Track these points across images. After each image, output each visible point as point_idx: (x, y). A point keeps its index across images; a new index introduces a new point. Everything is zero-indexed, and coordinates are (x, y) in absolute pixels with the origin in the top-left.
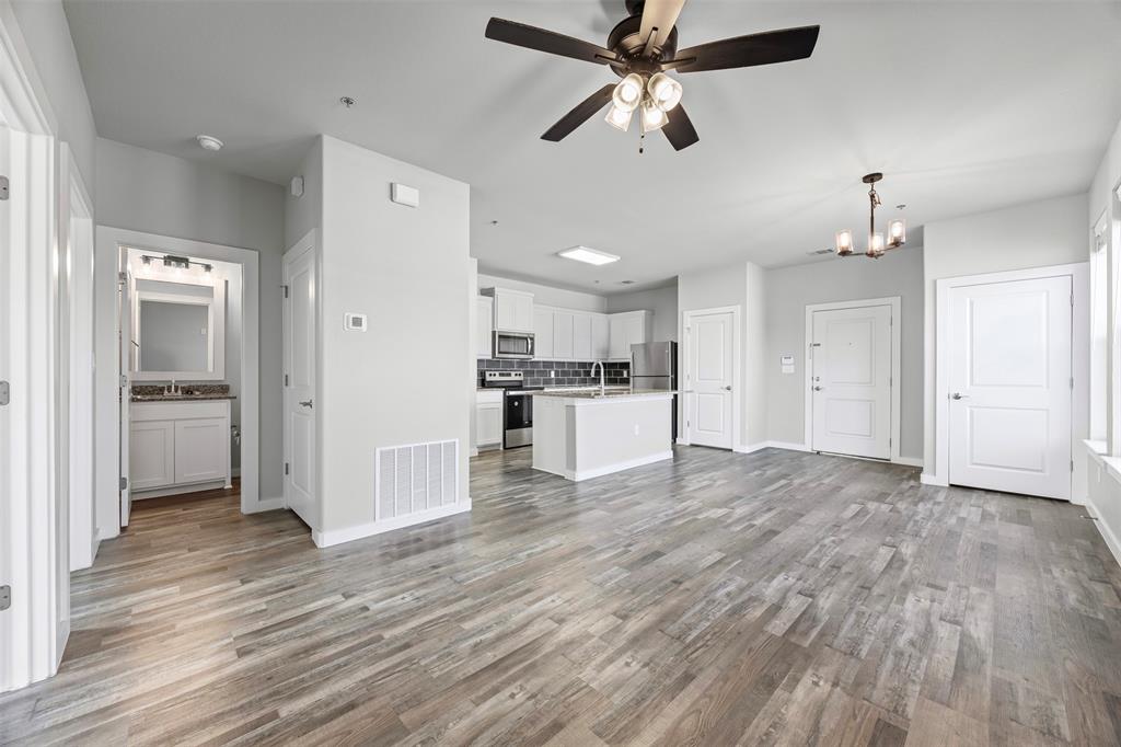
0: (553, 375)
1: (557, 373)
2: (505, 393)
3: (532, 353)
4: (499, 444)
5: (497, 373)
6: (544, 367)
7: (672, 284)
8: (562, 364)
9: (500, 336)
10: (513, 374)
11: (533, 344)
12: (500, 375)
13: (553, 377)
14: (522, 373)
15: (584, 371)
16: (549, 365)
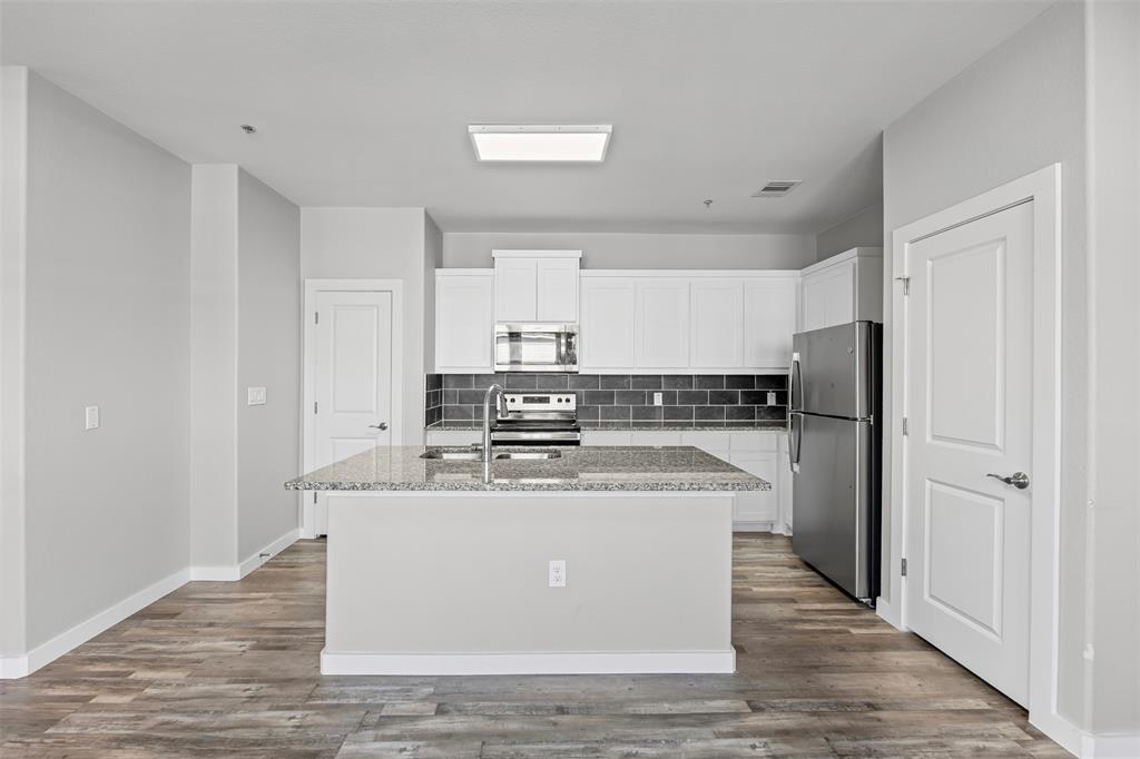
0: (658, 400)
1: (668, 397)
3: (572, 360)
5: (519, 398)
6: (636, 384)
8: (684, 380)
10: (555, 398)
12: (526, 400)
13: (660, 404)
14: (572, 397)
15: (744, 393)
16: (648, 382)
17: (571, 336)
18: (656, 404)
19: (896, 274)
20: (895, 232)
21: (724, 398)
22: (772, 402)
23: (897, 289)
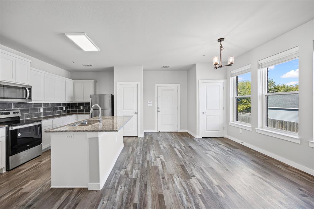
0: (42, 110)
1: (44, 110)
3: (30, 98)
6: (35, 106)
7: (110, 71)
8: (47, 104)
10: (12, 112)
11: (30, 93)
13: (42, 112)
14: (19, 111)
15: (60, 107)
16: (39, 105)
17: (30, 89)
18: (41, 112)
19: (117, 88)
20: (117, 82)
21: (56, 109)
22: (64, 109)
23: (117, 90)
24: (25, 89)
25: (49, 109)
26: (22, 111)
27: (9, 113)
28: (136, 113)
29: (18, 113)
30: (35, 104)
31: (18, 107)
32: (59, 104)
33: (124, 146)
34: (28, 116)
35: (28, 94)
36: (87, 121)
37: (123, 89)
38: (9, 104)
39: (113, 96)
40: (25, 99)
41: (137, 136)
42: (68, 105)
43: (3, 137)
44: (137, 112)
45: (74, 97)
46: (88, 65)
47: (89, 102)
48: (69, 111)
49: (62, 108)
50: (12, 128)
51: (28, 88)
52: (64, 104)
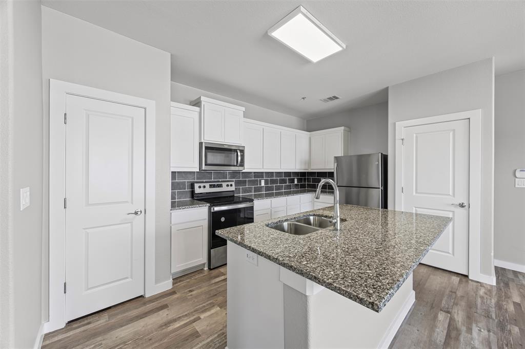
0: (263, 184)
2: (210, 209)
3: (242, 164)
4: (204, 264)
5: (207, 185)
6: (254, 177)
9: (207, 148)
10: (224, 184)
11: (243, 156)
12: (211, 186)
14: (233, 183)
15: (289, 179)
16: (259, 175)
17: (242, 151)
19: (397, 137)
20: (397, 123)
21: (283, 181)
22: (296, 182)
23: (398, 142)
24: (236, 151)
25: (273, 182)
26: (237, 183)
27: (220, 186)
28: (462, 206)
29: (231, 185)
30: (254, 173)
31: (234, 178)
32: (288, 174)
33: (416, 298)
34: (245, 191)
35: (239, 158)
36: (314, 215)
37: (417, 137)
38: (223, 173)
39: (385, 159)
40: (237, 166)
41: (467, 276)
42: (302, 176)
43: (205, 219)
44: (466, 204)
45: (309, 163)
46: (330, 99)
47: (332, 171)
48: (303, 186)
49: (292, 181)
50: (214, 209)
51: (240, 150)
52: (296, 174)
